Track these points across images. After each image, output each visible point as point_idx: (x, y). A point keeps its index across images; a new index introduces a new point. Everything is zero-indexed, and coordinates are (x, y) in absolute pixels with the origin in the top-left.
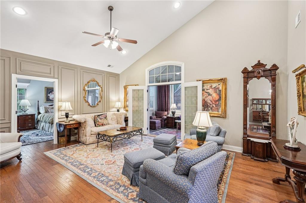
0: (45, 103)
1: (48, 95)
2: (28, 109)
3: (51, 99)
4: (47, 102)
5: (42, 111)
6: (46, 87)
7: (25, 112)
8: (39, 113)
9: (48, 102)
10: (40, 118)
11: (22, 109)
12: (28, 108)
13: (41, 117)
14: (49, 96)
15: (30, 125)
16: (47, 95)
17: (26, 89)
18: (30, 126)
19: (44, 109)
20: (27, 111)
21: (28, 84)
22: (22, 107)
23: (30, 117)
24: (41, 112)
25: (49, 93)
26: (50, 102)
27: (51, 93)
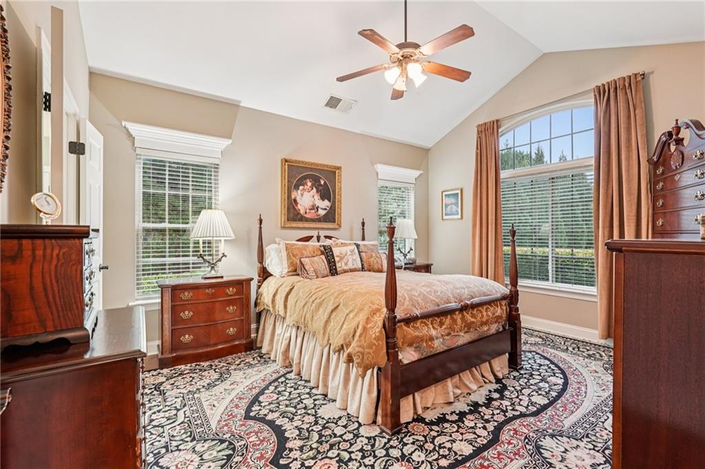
0: (283, 228)
1: (293, 197)
2: (224, 255)
3: (302, 212)
4: (288, 225)
5: (276, 262)
6: (286, 161)
7: (213, 268)
8: (265, 274)
9: (294, 224)
10: (273, 301)
11: (201, 256)
12: (222, 248)
13: (274, 296)
14: (295, 200)
15: (232, 331)
16: (289, 196)
17: (216, 167)
18: (234, 338)
19: (284, 254)
20: (219, 264)
21: (224, 143)
22: (201, 245)
23: (231, 291)
24: (270, 269)
25: (297, 188)
26: (300, 225)
27: (301, 187)
